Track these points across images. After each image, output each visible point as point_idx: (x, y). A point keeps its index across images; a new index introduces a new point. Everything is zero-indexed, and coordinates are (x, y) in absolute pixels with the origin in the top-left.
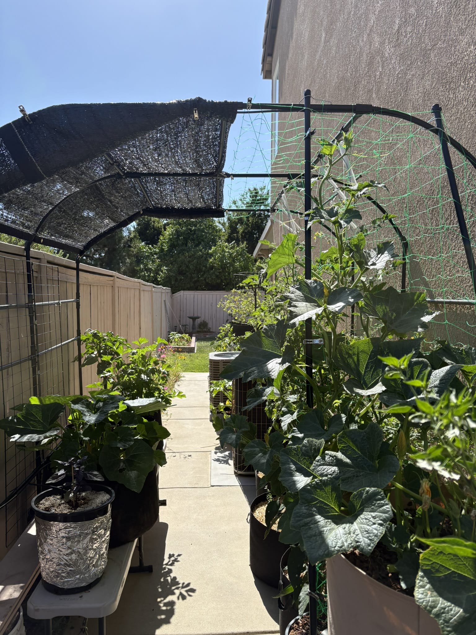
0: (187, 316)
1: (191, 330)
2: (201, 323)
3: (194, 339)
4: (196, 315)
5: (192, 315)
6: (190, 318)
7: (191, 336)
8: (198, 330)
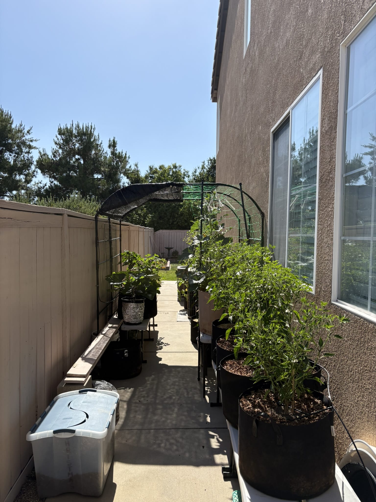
0: (165, 246)
1: (167, 257)
2: (174, 252)
3: (169, 262)
4: (170, 247)
5: (168, 246)
6: (166, 248)
7: (167, 260)
8: (172, 256)
